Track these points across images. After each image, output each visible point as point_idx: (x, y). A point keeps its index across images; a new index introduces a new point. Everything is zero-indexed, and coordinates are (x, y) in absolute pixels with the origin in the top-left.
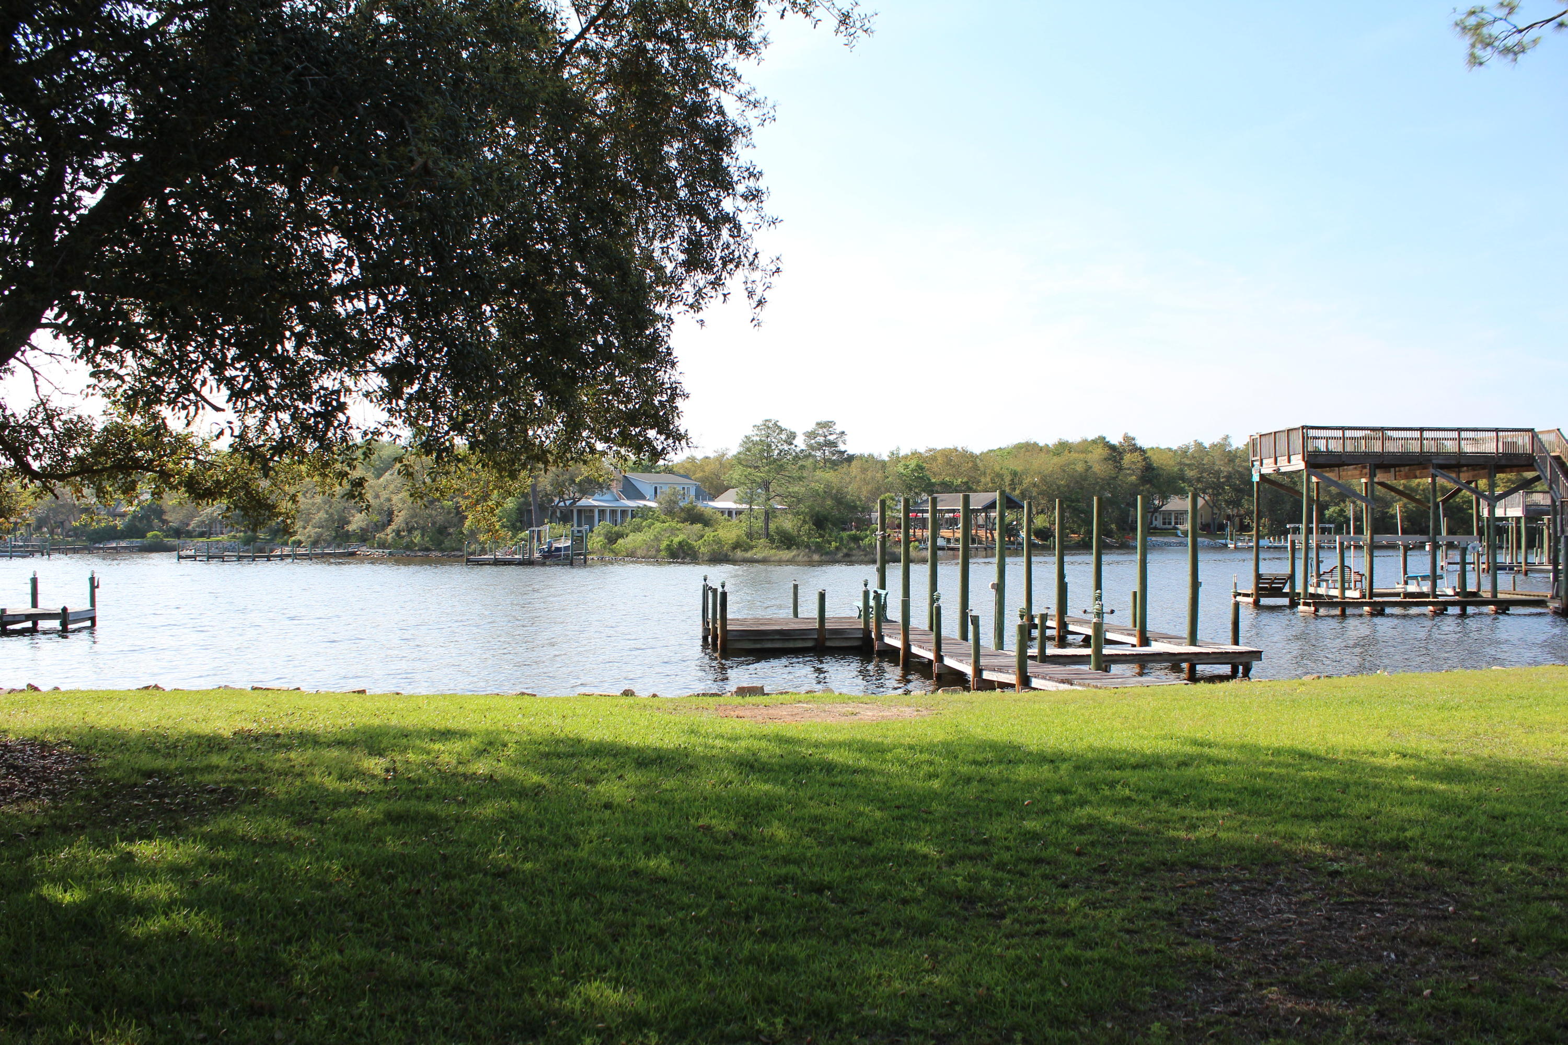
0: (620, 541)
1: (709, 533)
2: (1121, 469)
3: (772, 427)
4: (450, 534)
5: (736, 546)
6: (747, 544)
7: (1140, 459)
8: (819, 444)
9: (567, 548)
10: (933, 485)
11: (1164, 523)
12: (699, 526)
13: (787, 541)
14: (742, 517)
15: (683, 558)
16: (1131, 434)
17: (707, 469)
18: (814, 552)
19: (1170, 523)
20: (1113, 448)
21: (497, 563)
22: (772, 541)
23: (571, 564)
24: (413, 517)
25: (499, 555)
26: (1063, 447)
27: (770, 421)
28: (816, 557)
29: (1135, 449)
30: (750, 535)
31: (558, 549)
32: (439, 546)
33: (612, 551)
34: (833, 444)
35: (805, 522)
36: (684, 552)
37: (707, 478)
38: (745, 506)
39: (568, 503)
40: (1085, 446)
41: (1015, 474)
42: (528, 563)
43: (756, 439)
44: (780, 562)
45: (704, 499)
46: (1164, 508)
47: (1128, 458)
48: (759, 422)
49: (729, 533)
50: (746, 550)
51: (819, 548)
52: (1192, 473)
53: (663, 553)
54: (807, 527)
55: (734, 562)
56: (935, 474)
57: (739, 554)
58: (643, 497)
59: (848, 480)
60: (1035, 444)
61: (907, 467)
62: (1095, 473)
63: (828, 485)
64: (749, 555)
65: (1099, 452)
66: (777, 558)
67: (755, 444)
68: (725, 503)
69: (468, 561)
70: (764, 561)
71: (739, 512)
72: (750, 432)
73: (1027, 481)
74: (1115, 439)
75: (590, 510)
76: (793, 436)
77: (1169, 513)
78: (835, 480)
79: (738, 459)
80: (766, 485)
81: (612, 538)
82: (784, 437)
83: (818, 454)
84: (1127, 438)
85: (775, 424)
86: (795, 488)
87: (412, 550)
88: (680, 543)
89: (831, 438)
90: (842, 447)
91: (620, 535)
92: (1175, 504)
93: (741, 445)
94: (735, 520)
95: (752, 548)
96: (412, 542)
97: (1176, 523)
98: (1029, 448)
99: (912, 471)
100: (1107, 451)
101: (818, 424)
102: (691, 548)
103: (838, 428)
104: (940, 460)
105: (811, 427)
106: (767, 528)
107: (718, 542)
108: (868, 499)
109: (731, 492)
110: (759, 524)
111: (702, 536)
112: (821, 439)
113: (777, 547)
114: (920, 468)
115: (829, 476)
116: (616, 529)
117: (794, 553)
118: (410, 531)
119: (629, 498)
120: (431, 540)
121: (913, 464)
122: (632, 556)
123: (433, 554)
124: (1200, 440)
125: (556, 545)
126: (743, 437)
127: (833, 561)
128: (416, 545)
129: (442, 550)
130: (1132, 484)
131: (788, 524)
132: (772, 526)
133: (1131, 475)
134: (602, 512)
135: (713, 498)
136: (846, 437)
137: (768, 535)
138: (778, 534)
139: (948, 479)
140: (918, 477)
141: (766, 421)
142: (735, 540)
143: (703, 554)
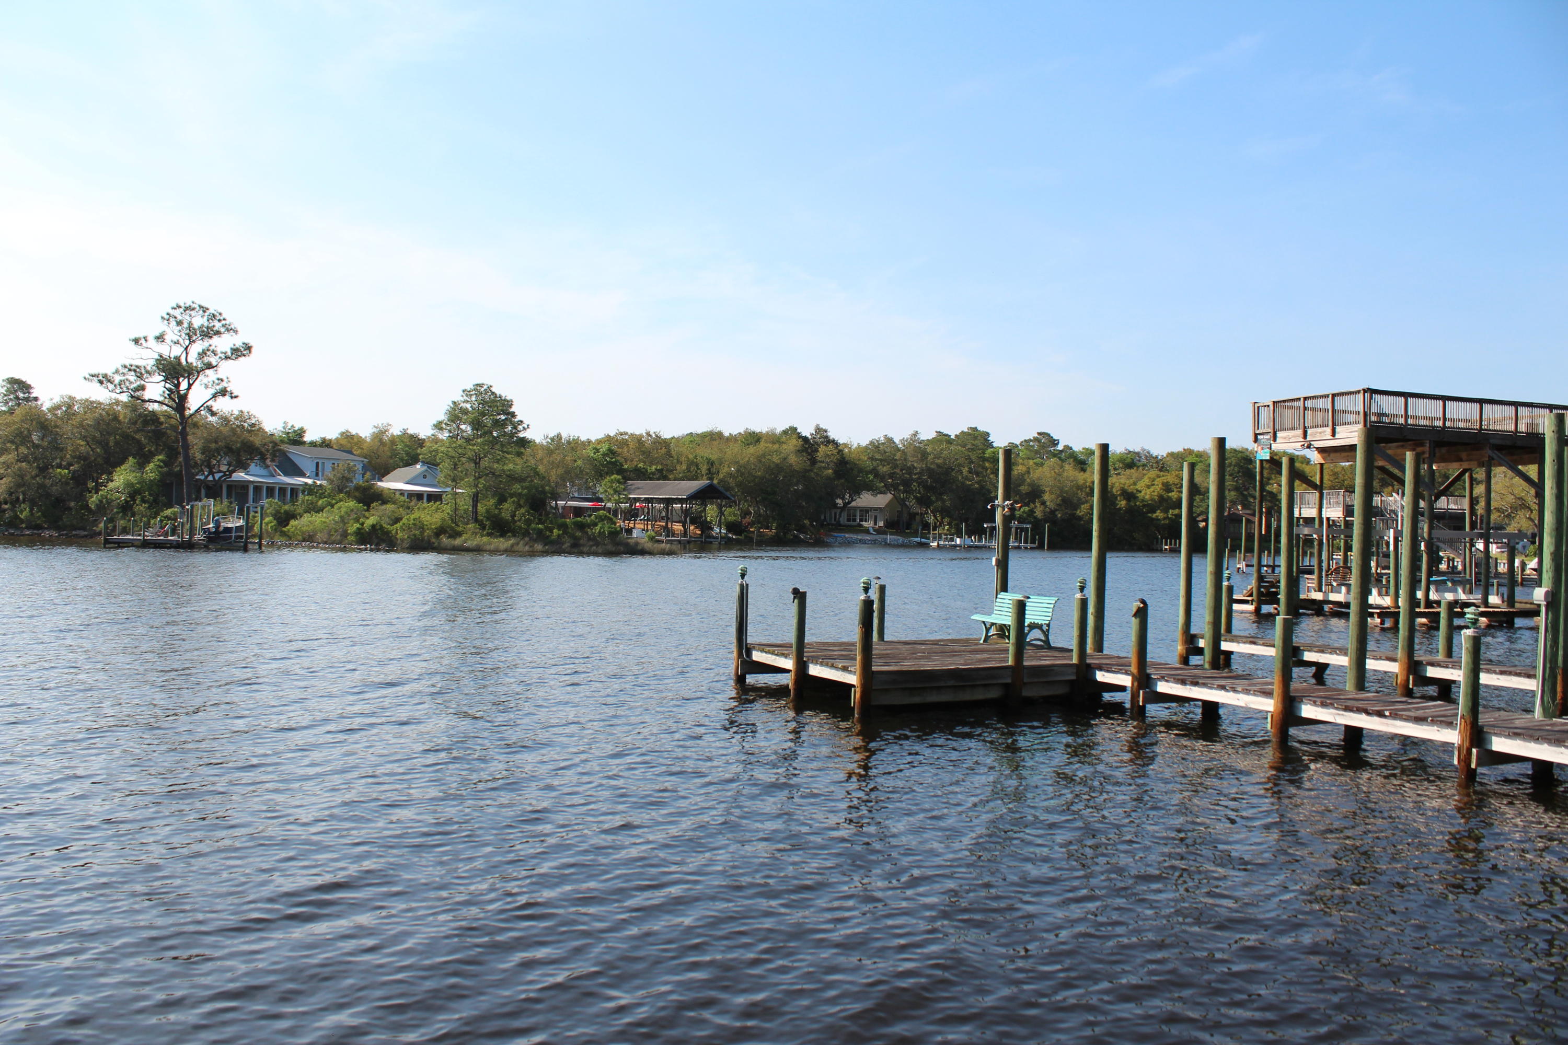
0: (293, 523)
1: (406, 516)
2: (813, 461)
3: (485, 394)
4: (70, 509)
5: (440, 531)
6: (452, 529)
7: (835, 452)
9: (239, 529)
10: (626, 471)
11: (848, 520)
13: (500, 527)
15: (378, 544)
16: (823, 426)
17: (365, 446)
18: (535, 541)
19: (854, 520)
20: (805, 439)
21: (146, 545)
22: (483, 527)
23: (246, 550)
24: (19, 485)
25: (149, 536)
26: (753, 438)
27: (481, 385)
28: (539, 547)
29: (829, 441)
30: (456, 519)
31: (228, 530)
32: (55, 524)
33: (284, 534)
35: (519, 504)
36: (378, 537)
37: (366, 456)
39: (217, 476)
40: (775, 439)
41: (711, 463)
42: (189, 546)
43: (464, 405)
44: (496, 552)
45: (374, 479)
46: (853, 504)
47: (821, 451)
48: (469, 386)
49: (427, 516)
50: (453, 537)
51: (541, 537)
52: (885, 469)
53: (352, 538)
54: (523, 510)
55: (440, 550)
56: (626, 461)
57: (445, 541)
58: (302, 474)
60: (720, 434)
61: (597, 450)
62: (791, 465)
64: (458, 542)
65: (793, 444)
66: (492, 547)
67: (463, 411)
68: (398, 483)
69: (107, 542)
70: (478, 550)
72: (458, 397)
73: (724, 471)
74: (807, 431)
75: (244, 485)
76: (508, 404)
77: (855, 508)
80: (476, 459)
81: (283, 519)
82: (496, 404)
84: (818, 430)
85: (489, 390)
87: (17, 527)
88: (373, 526)
91: (293, 516)
92: (866, 500)
93: (448, 412)
95: (459, 534)
96: (17, 517)
97: (861, 520)
98: (714, 437)
99: (604, 455)
100: (801, 442)
102: (387, 533)
104: (631, 445)
106: (475, 512)
107: (418, 526)
108: (557, 484)
109: (399, 472)
110: (466, 507)
111: (398, 520)
113: (489, 535)
114: (611, 452)
116: (286, 507)
117: (512, 541)
118: (15, 502)
119: (286, 474)
120: (44, 515)
121: (604, 448)
122: (309, 540)
123: (46, 534)
124: (890, 435)
125: (224, 525)
126: (450, 402)
127: (559, 552)
128: (22, 521)
129: (58, 529)
130: (828, 478)
132: (481, 510)
133: (827, 468)
134: (258, 488)
135: (382, 477)
137: (476, 520)
138: (488, 519)
139: (641, 465)
140: (608, 463)
141: (477, 385)
142: (439, 524)
143: (402, 540)
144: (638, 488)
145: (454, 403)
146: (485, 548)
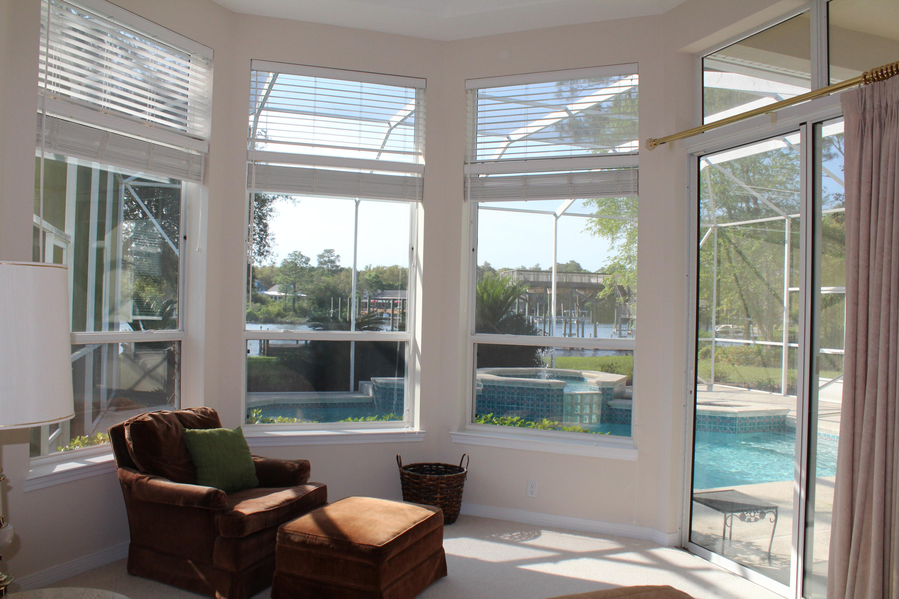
1: (264, 308)
3: (298, 255)
5: (279, 315)
6: (283, 314)
8: (325, 261)
10: (384, 285)
12: (258, 304)
13: (304, 313)
14: (281, 300)
15: (251, 321)
17: (264, 273)
20: (479, 269)
22: (296, 313)
27: (297, 252)
29: (490, 269)
30: (285, 309)
34: (332, 262)
35: (313, 303)
36: (251, 318)
37: (264, 278)
38: (283, 294)
43: (289, 260)
44: (300, 324)
45: (262, 290)
47: (486, 274)
48: (291, 252)
49: (274, 308)
50: (283, 317)
54: (314, 306)
55: (277, 323)
56: (384, 281)
57: (279, 319)
59: (339, 282)
61: (370, 275)
63: (328, 284)
64: (284, 320)
66: (298, 322)
67: (288, 263)
68: (273, 292)
70: (292, 323)
71: (280, 297)
72: (286, 257)
74: (480, 265)
76: (308, 260)
78: (331, 281)
79: (280, 270)
80: (294, 284)
82: (303, 260)
83: (325, 267)
84: (486, 264)
85: (300, 253)
86: (310, 287)
88: (249, 313)
89: (332, 258)
90: (338, 264)
93: (282, 264)
94: (278, 301)
95: (285, 316)
99: (373, 278)
101: (325, 251)
102: (255, 315)
103: (336, 253)
104: (386, 273)
105: (321, 252)
106: (294, 307)
107: (268, 312)
109: (277, 286)
110: (290, 304)
111: (260, 310)
112: (327, 259)
113: (299, 316)
114: (377, 276)
115: (330, 280)
117: (307, 319)
121: (373, 274)
126: (283, 259)
131: (305, 304)
132: (296, 305)
135: (267, 289)
136: (340, 258)
137: (295, 310)
138: (300, 309)
139: (391, 283)
140: (376, 281)
141: (295, 252)
142: (277, 312)
143: (261, 319)
144: (389, 294)
145: (284, 259)
146: (296, 322)
